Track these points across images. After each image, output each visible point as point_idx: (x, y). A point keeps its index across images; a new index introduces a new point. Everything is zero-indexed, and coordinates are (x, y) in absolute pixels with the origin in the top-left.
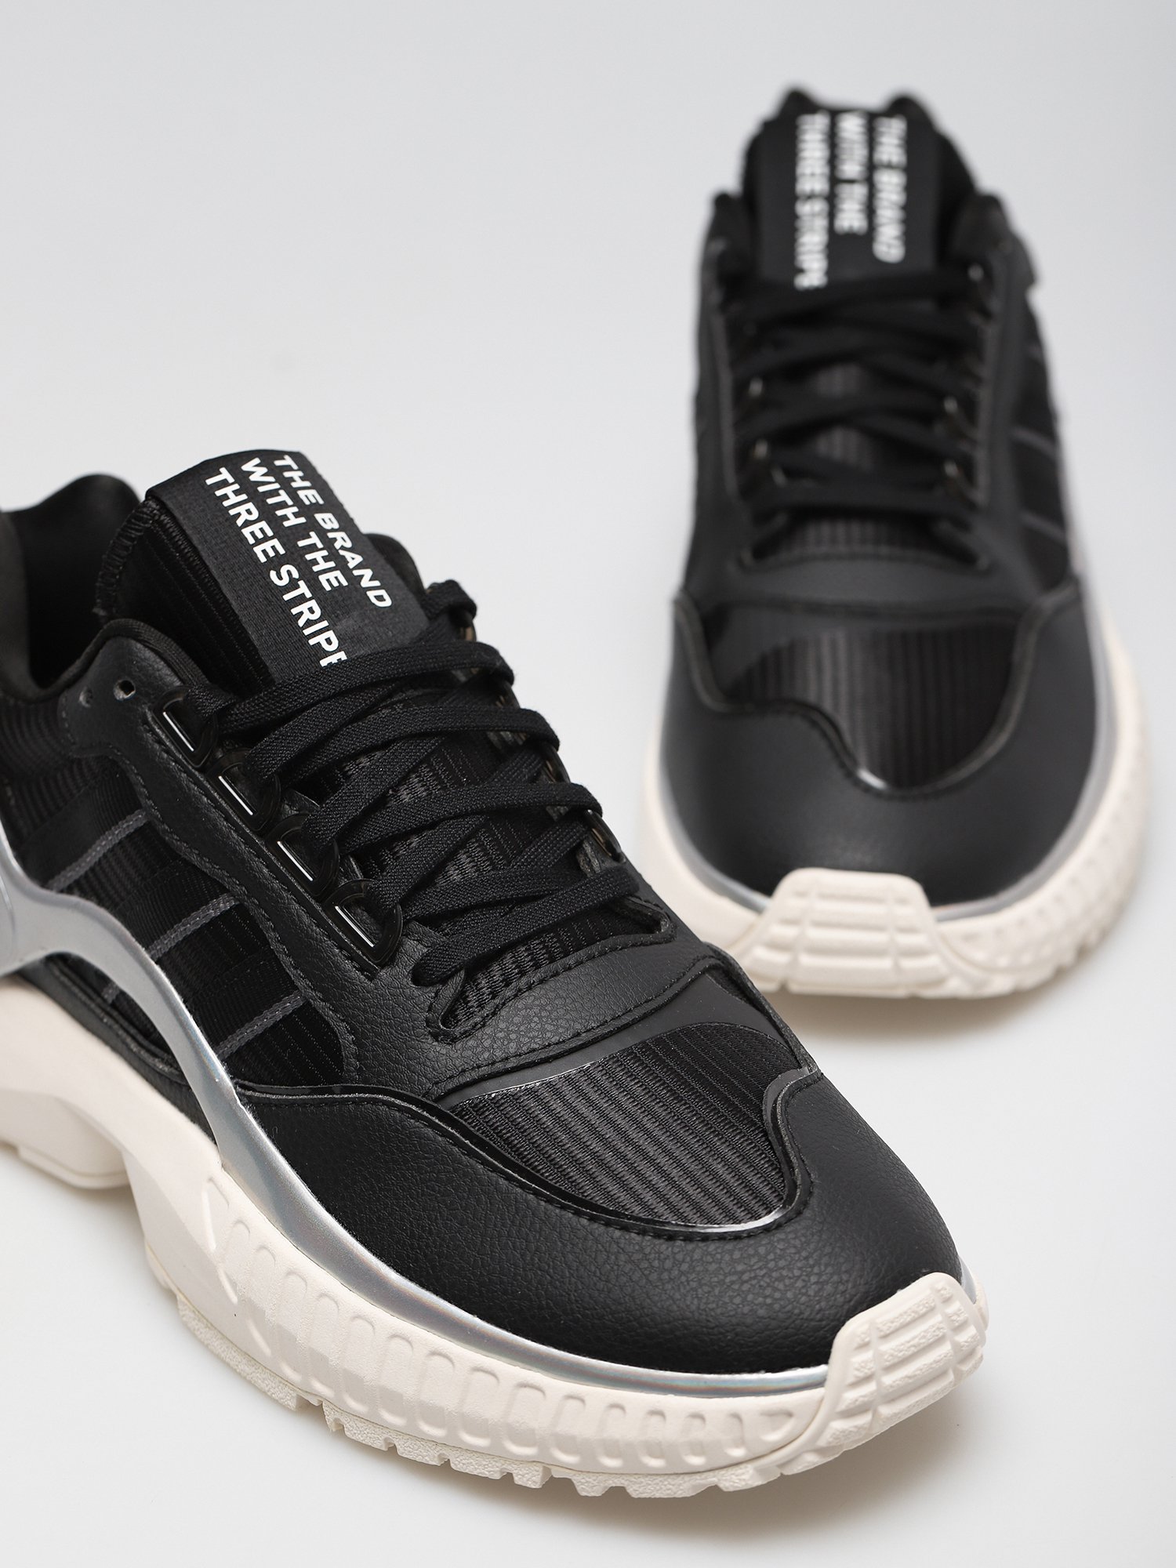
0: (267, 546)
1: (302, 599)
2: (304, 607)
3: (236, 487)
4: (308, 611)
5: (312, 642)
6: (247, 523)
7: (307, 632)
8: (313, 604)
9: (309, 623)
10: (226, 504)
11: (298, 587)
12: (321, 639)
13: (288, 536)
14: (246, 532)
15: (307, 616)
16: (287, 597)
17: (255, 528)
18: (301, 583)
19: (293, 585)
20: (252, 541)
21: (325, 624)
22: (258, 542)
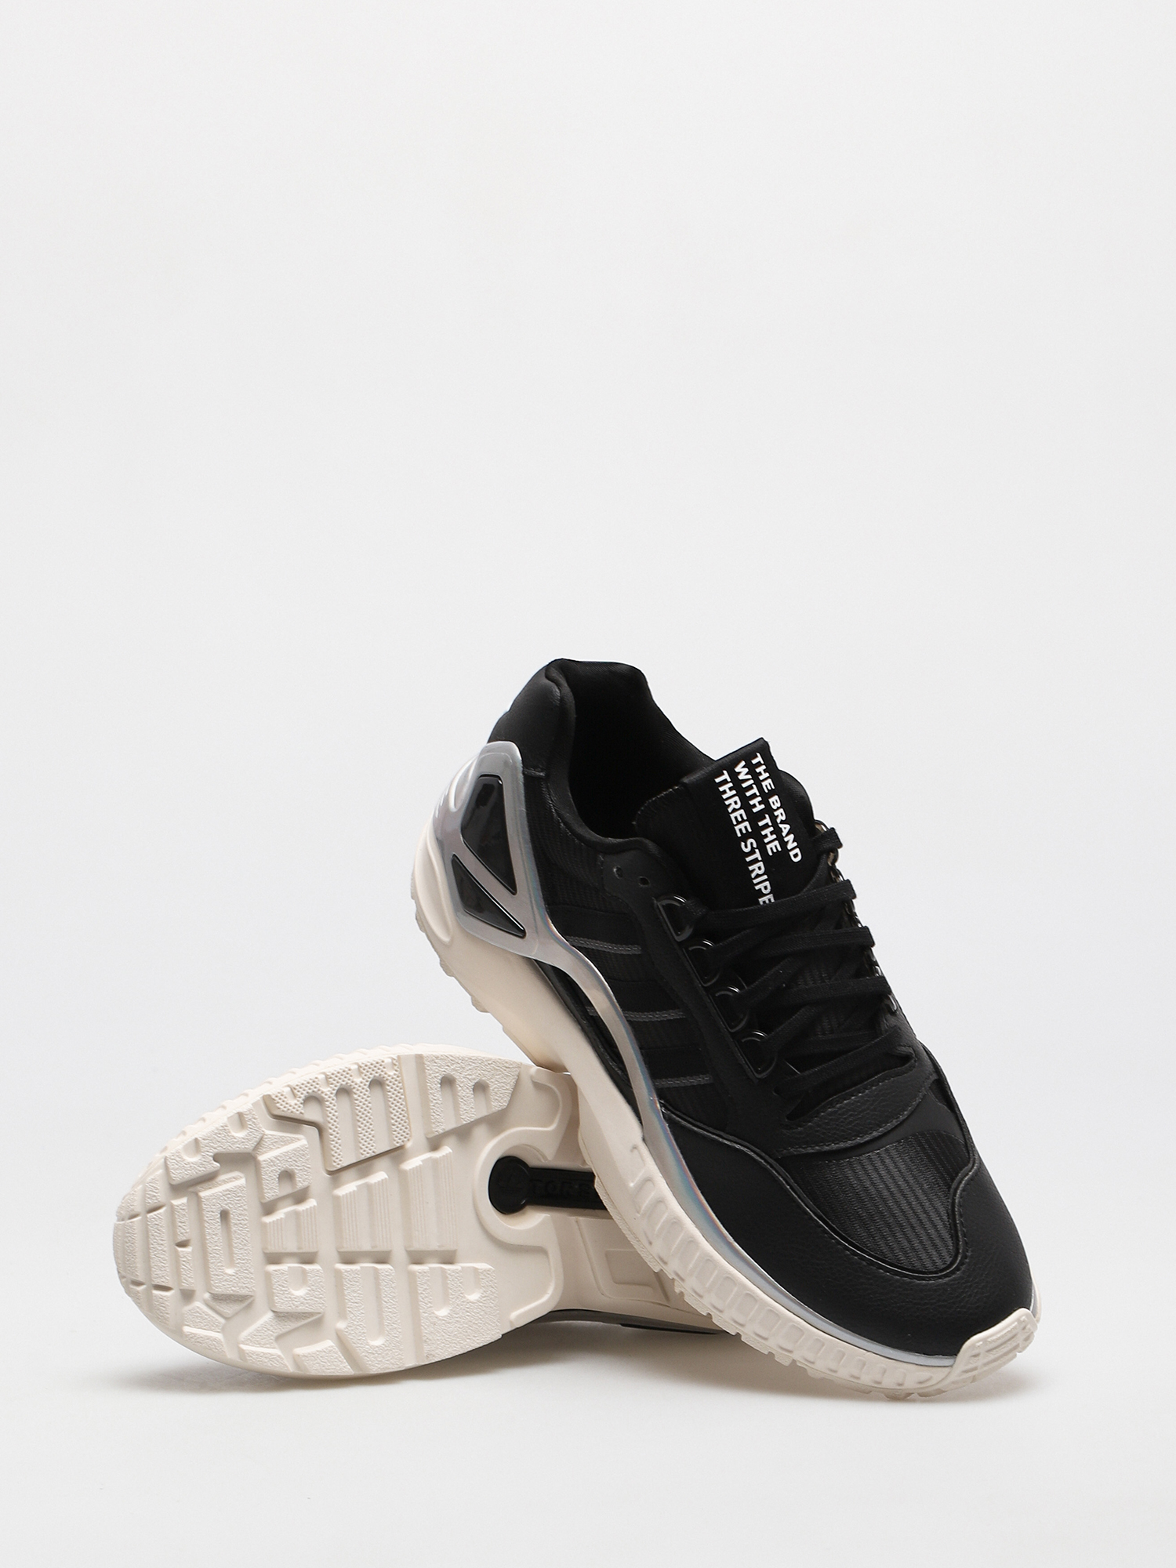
0: (742, 826)
1: (756, 861)
2: (755, 866)
3: (731, 785)
4: (758, 869)
5: (757, 888)
6: (735, 810)
7: (755, 881)
8: (761, 864)
9: (758, 876)
10: (724, 796)
11: (755, 853)
12: (761, 886)
13: (754, 818)
14: (732, 816)
15: (757, 872)
16: (748, 859)
17: (737, 814)
18: (757, 851)
19: (752, 852)
20: (735, 823)
21: (765, 877)
22: (738, 823)
